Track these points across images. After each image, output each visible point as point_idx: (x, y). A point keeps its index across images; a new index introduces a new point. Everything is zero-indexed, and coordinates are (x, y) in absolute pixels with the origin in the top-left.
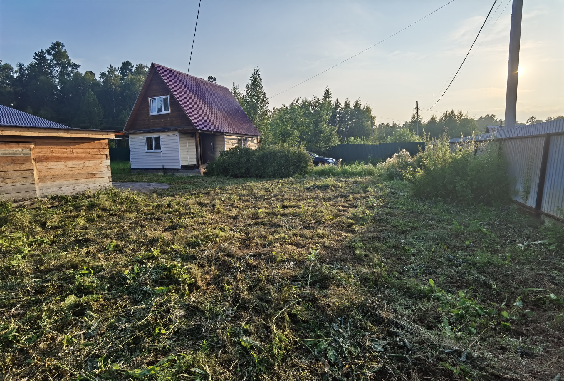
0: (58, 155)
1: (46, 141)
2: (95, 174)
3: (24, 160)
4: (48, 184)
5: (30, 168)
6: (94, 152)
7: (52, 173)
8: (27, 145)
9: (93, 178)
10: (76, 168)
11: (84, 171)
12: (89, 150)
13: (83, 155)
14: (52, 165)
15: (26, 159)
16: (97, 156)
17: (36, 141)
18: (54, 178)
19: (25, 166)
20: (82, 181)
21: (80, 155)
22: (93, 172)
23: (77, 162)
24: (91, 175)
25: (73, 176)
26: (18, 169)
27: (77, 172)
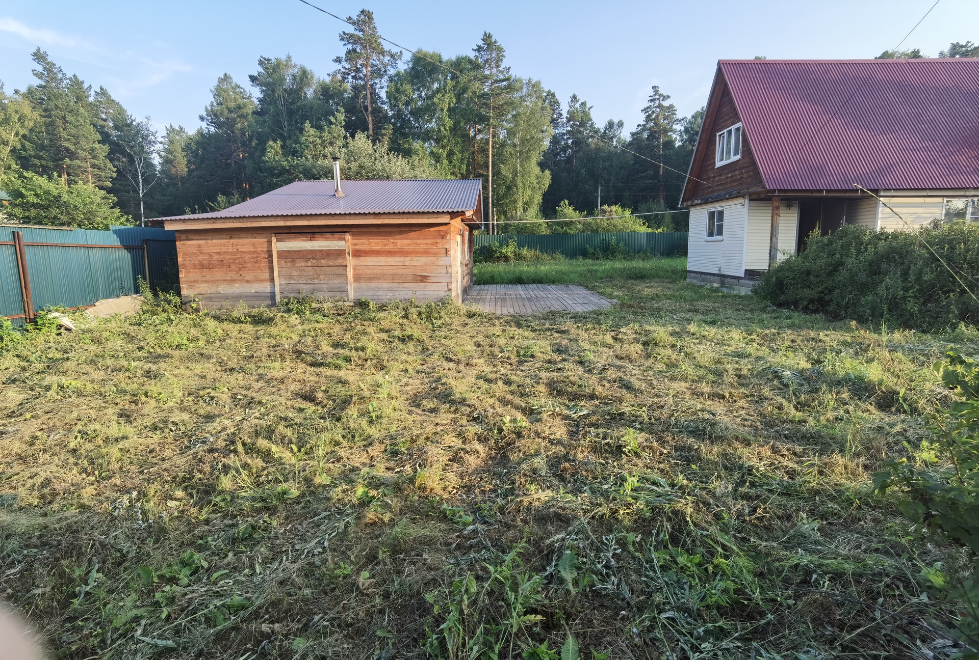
0: (378, 248)
1: (364, 230)
2: (426, 277)
3: (338, 254)
4: (364, 285)
5: (344, 264)
6: (427, 244)
7: (368, 272)
8: (342, 235)
9: (422, 282)
10: (399, 267)
11: (409, 271)
12: (419, 241)
13: (411, 248)
14: (370, 261)
15: (340, 253)
16: (430, 250)
17: (353, 230)
18: (371, 279)
19: (340, 261)
20: (407, 285)
21: (406, 248)
22: (423, 274)
23: (401, 259)
24: (419, 278)
25: (394, 277)
26: (331, 264)
27: (400, 271)
